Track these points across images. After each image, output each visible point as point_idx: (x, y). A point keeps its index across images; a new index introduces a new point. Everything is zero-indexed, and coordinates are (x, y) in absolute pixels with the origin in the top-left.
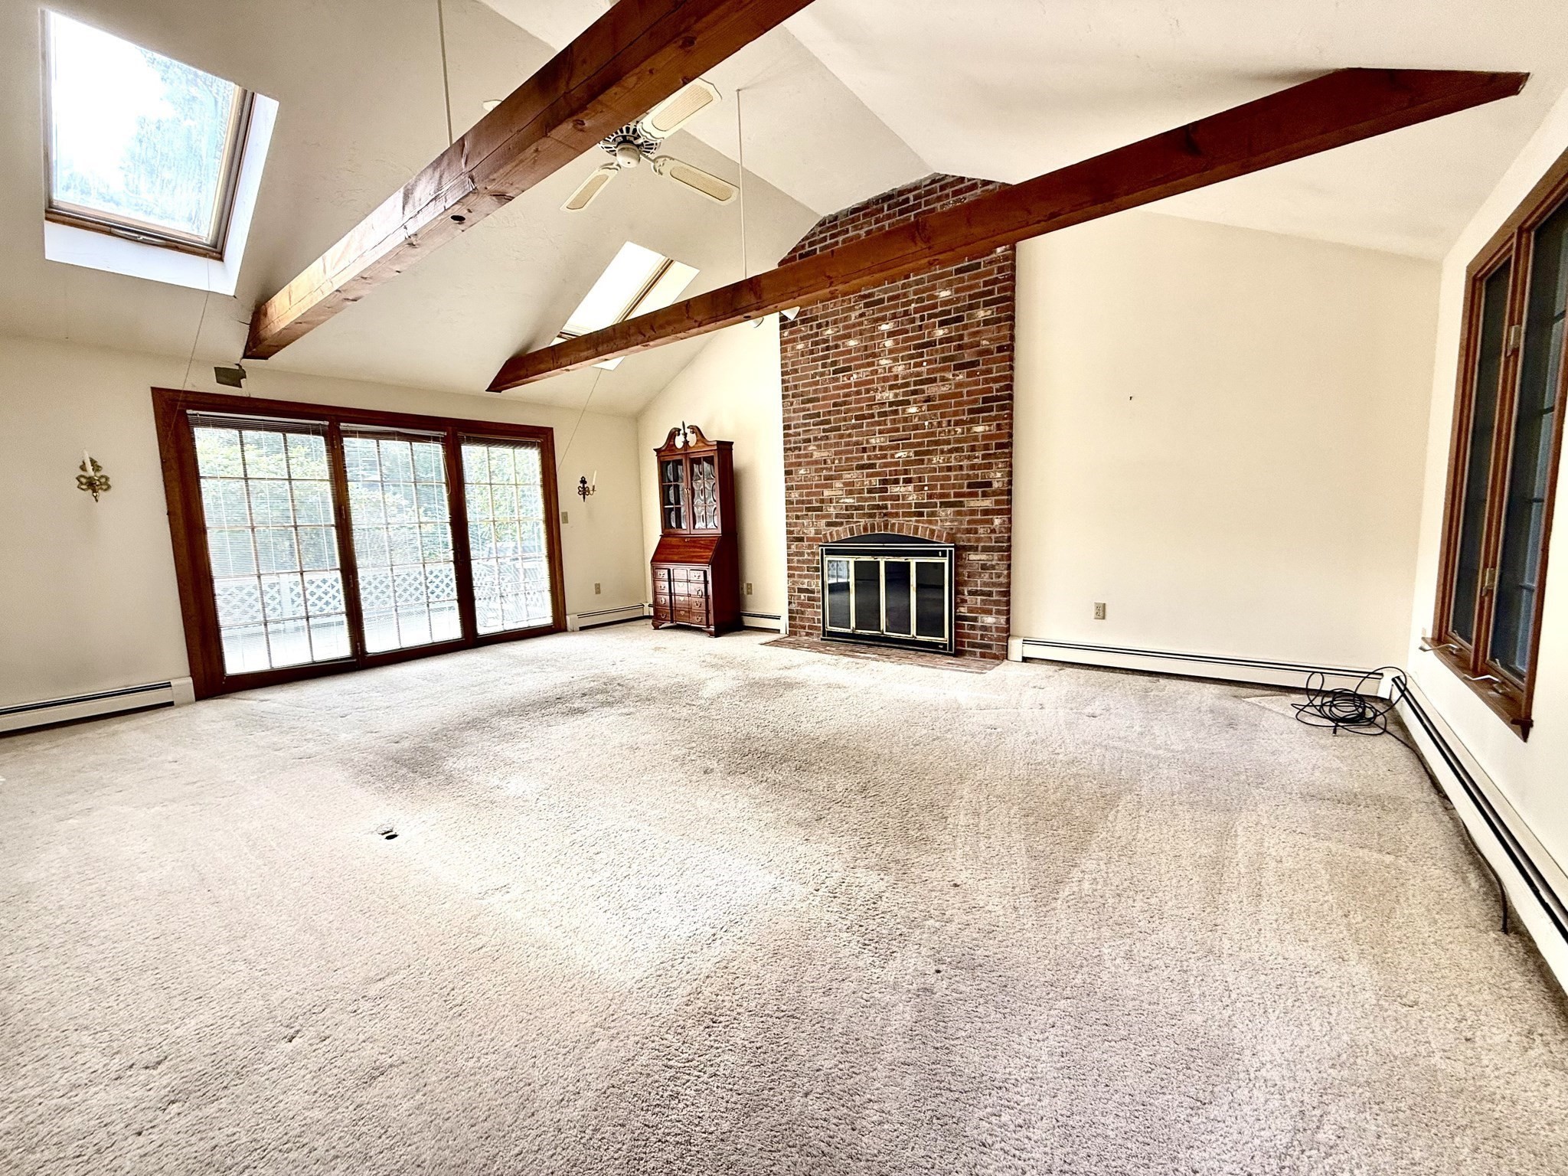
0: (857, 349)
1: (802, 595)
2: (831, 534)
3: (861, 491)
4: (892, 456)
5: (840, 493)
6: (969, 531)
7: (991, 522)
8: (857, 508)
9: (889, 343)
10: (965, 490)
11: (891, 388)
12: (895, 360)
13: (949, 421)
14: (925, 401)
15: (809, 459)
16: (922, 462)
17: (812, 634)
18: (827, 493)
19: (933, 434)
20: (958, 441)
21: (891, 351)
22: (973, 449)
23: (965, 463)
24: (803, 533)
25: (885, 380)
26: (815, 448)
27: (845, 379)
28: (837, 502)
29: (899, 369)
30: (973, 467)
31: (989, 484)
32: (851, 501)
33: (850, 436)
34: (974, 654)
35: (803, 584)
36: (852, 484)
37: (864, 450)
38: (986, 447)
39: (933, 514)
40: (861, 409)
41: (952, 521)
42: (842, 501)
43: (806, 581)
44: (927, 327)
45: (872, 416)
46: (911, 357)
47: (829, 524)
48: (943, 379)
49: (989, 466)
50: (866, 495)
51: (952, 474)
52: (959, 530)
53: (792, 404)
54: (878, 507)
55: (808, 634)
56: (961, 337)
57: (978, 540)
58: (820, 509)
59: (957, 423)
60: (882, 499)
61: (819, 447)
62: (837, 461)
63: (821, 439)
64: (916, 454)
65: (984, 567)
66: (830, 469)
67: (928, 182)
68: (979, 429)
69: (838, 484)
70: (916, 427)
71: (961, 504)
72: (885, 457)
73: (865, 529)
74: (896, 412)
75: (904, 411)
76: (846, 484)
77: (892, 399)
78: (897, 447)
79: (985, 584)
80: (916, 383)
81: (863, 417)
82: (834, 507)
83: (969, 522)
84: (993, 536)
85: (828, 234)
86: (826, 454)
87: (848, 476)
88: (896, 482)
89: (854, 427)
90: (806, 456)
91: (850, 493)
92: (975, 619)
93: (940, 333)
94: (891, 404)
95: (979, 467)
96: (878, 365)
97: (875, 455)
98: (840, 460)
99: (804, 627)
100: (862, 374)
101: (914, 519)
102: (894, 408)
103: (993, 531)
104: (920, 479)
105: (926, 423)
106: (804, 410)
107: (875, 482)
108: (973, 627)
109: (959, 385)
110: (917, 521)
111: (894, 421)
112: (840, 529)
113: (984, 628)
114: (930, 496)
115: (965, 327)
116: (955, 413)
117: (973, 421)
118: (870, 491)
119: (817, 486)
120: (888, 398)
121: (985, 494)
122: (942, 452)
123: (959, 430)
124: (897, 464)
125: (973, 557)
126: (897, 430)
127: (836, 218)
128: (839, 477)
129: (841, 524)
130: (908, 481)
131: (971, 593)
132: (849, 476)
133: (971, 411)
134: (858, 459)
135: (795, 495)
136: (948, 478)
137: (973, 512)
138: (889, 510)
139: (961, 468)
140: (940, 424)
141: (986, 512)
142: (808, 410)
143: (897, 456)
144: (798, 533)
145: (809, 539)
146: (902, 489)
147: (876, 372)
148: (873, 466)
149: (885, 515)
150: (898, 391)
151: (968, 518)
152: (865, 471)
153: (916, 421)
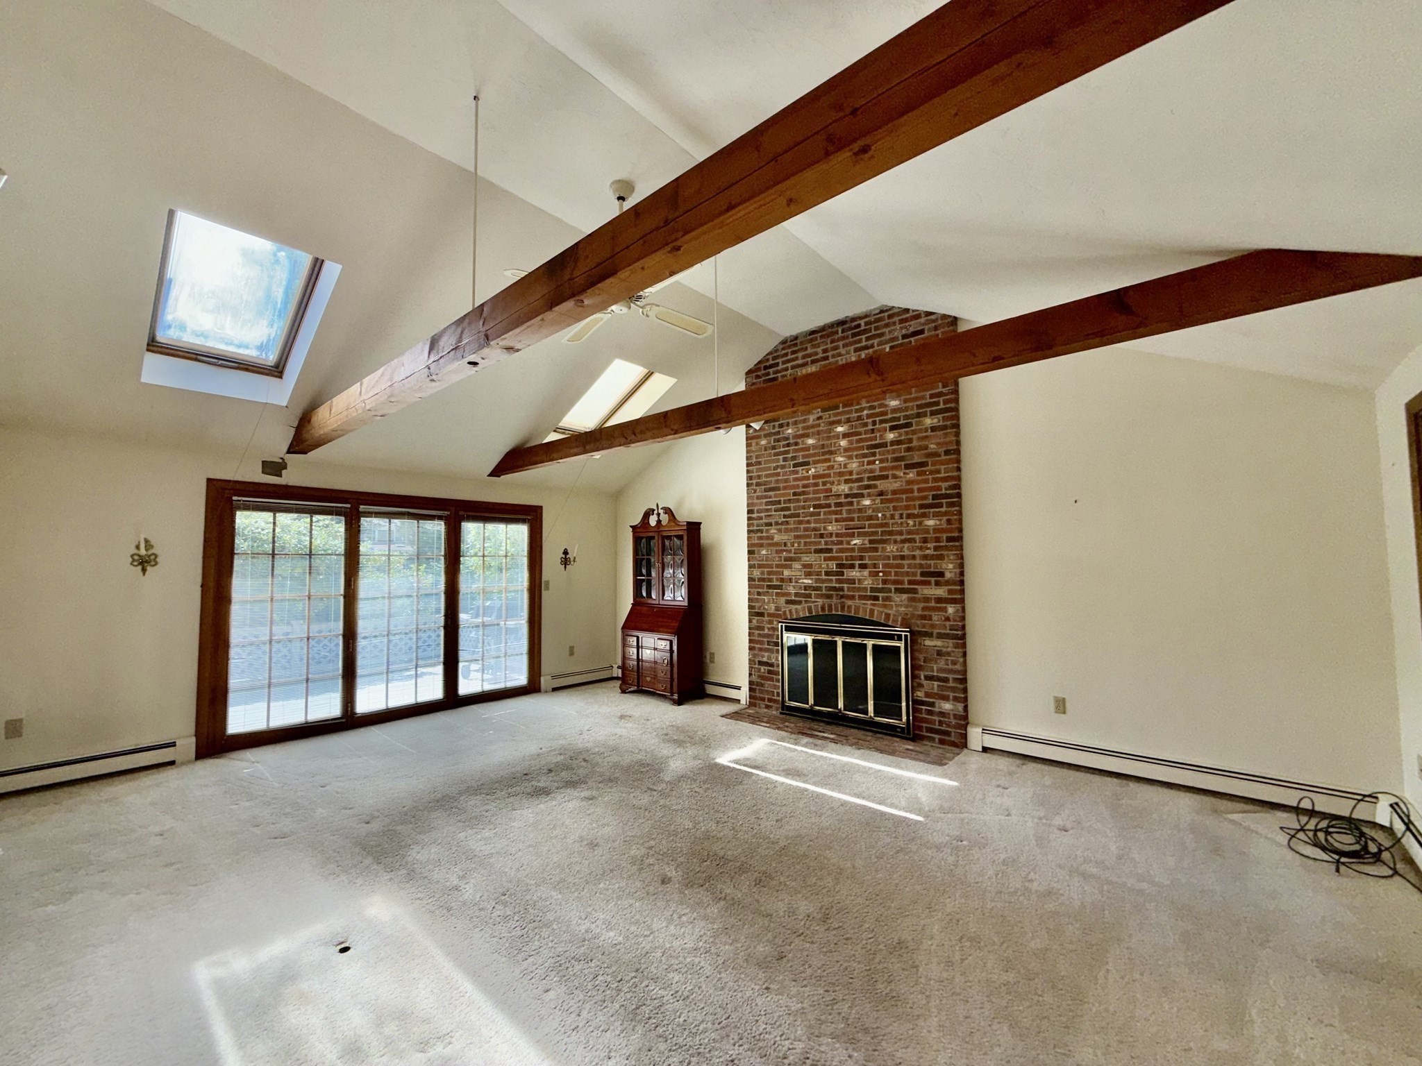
0: (814, 447)
1: (762, 668)
2: (790, 611)
3: (819, 574)
4: (848, 543)
5: (799, 573)
6: (923, 617)
7: (945, 610)
8: (816, 589)
9: (843, 443)
10: (919, 578)
11: (847, 481)
12: (850, 457)
13: (901, 515)
14: (879, 495)
15: (770, 541)
16: (876, 550)
17: (771, 707)
18: (786, 573)
19: (886, 525)
20: (909, 533)
21: (846, 450)
22: (925, 540)
23: (917, 553)
24: (764, 609)
25: (841, 474)
26: (775, 531)
27: (804, 472)
28: (797, 582)
29: (854, 465)
30: (925, 557)
31: (941, 574)
32: (810, 581)
33: (808, 522)
34: (933, 739)
35: (763, 657)
36: (810, 566)
37: (822, 536)
38: (938, 540)
39: (887, 599)
40: (819, 499)
41: (906, 607)
42: (801, 581)
43: (766, 654)
44: (879, 430)
45: (829, 506)
46: (865, 456)
47: (788, 602)
48: (895, 477)
49: (941, 557)
50: (824, 577)
51: (905, 562)
52: (913, 615)
53: (755, 492)
54: (835, 589)
55: (767, 707)
56: (910, 441)
57: (933, 626)
58: (779, 587)
59: (909, 516)
60: (839, 581)
61: (780, 531)
62: (796, 545)
63: (782, 524)
64: (871, 542)
65: (939, 653)
66: (790, 551)
67: (877, 311)
68: (931, 523)
69: (797, 565)
70: (870, 518)
71: (915, 591)
72: (841, 543)
73: (823, 608)
74: (851, 503)
75: (858, 503)
76: (805, 566)
77: (847, 491)
78: (853, 535)
79: (940, 670)
80: (869, 479)
81: (820, 506)
82: (794, 587)
83: (924, 609)
84: (948, 623)
85: (790, 351)
86: (786, 537)
87: (806, 559)
88: (852, 566)
89: (812, 514)
90: (768, 538)
91: (808, 574)
92: (932, 704)
93: (891, 436)
94: (847, 496)
95: (932, 557)
96: (835, 461)
97: (832, 541)
98: (799, 543)
99: (763, 699)
100: (820, 468)
101: (869, 602)
102: (849, 500)
103: (948, 619)
104: (875, 566)
105: (880, 515)
106: (766, 497)
107: (833, 566)
108: (930, 713)
109: (909, 482)
110: (872, 605)
111: (849, 511)
112: (799, 607)
113: (942, 714)
114: (885, 582)
115: (914, 432)
116: (907, 507)
117: (924, 515)
118: (827, 574)
119: (777, 566)
120: (843, 490)
121: (937, 584)
122: (895, 542)
123: (911, 522)
124: (852, 550)
125: (928, 642)
126: (852, 519)
127: (796, 338)
128: (799, 559)
129: (799, 603)
130: (863, 567)
131: (927, 678)
132: (808, 559)
133: (921, 507)
134: (815, 543)
135: (757, 573)
136: (901, 566)
137: (927, 600)
138: (846, 593)
139: (914, 557)
140: (892, 517)
141: (939, 600)
142: (770, 497)
143: (854, 542)
144: (759, 608)
145: (769, 615)
146: (858, 574)
147: (833, 467)
148: (830, 551)
149: (842, 597)
150: (852, 485)
151: (922, 605)
152: (823, 555)
153: (870, 512)
